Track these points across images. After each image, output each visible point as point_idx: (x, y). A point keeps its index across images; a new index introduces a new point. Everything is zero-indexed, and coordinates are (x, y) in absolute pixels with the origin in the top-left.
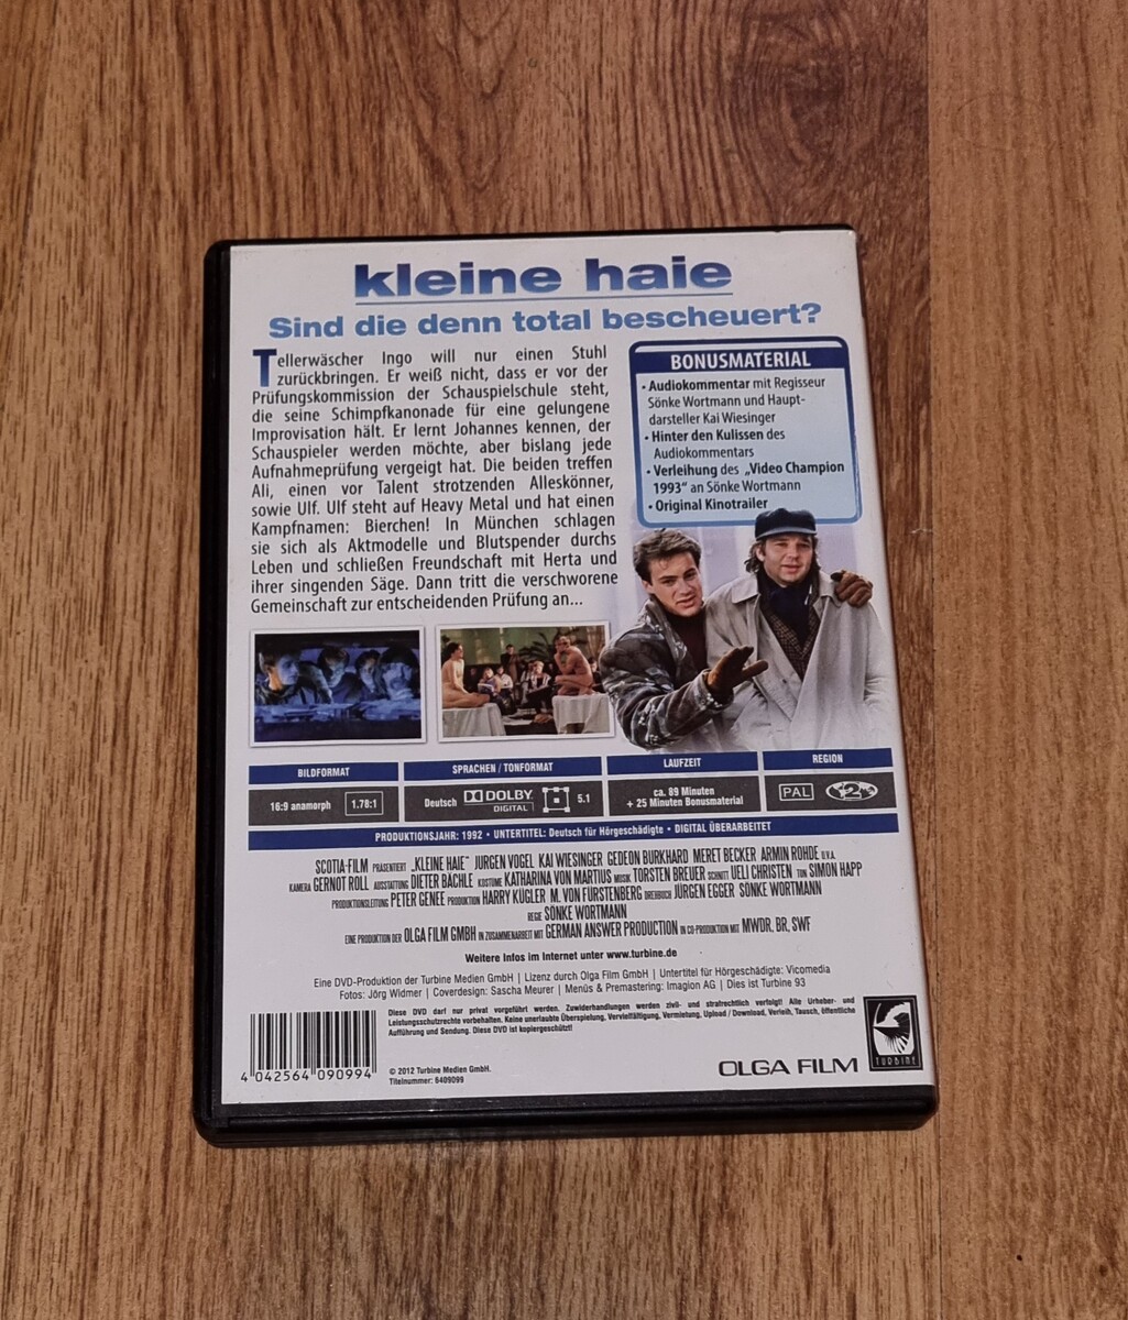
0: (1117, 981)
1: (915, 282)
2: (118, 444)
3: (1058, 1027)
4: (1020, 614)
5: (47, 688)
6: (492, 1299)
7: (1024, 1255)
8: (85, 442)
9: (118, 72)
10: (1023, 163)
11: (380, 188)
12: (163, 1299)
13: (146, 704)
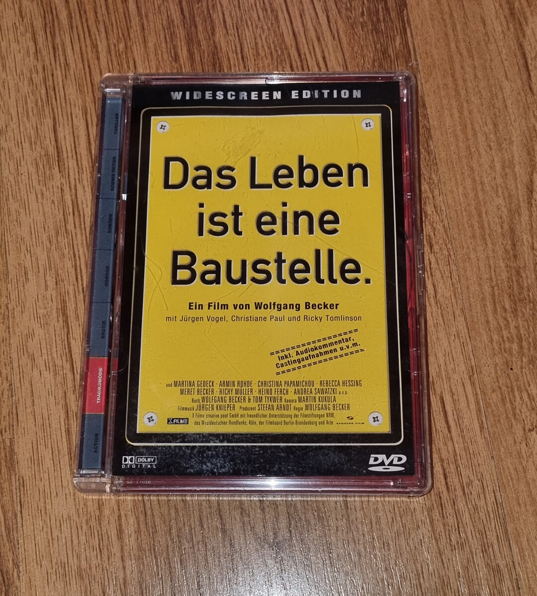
0: (533, 243)
2: (51, 84)
3: (511, 267)
4: (463, 92)
5: (39, 196)
7: (514, 368)
8: (36, 86)
13: (85, 196)
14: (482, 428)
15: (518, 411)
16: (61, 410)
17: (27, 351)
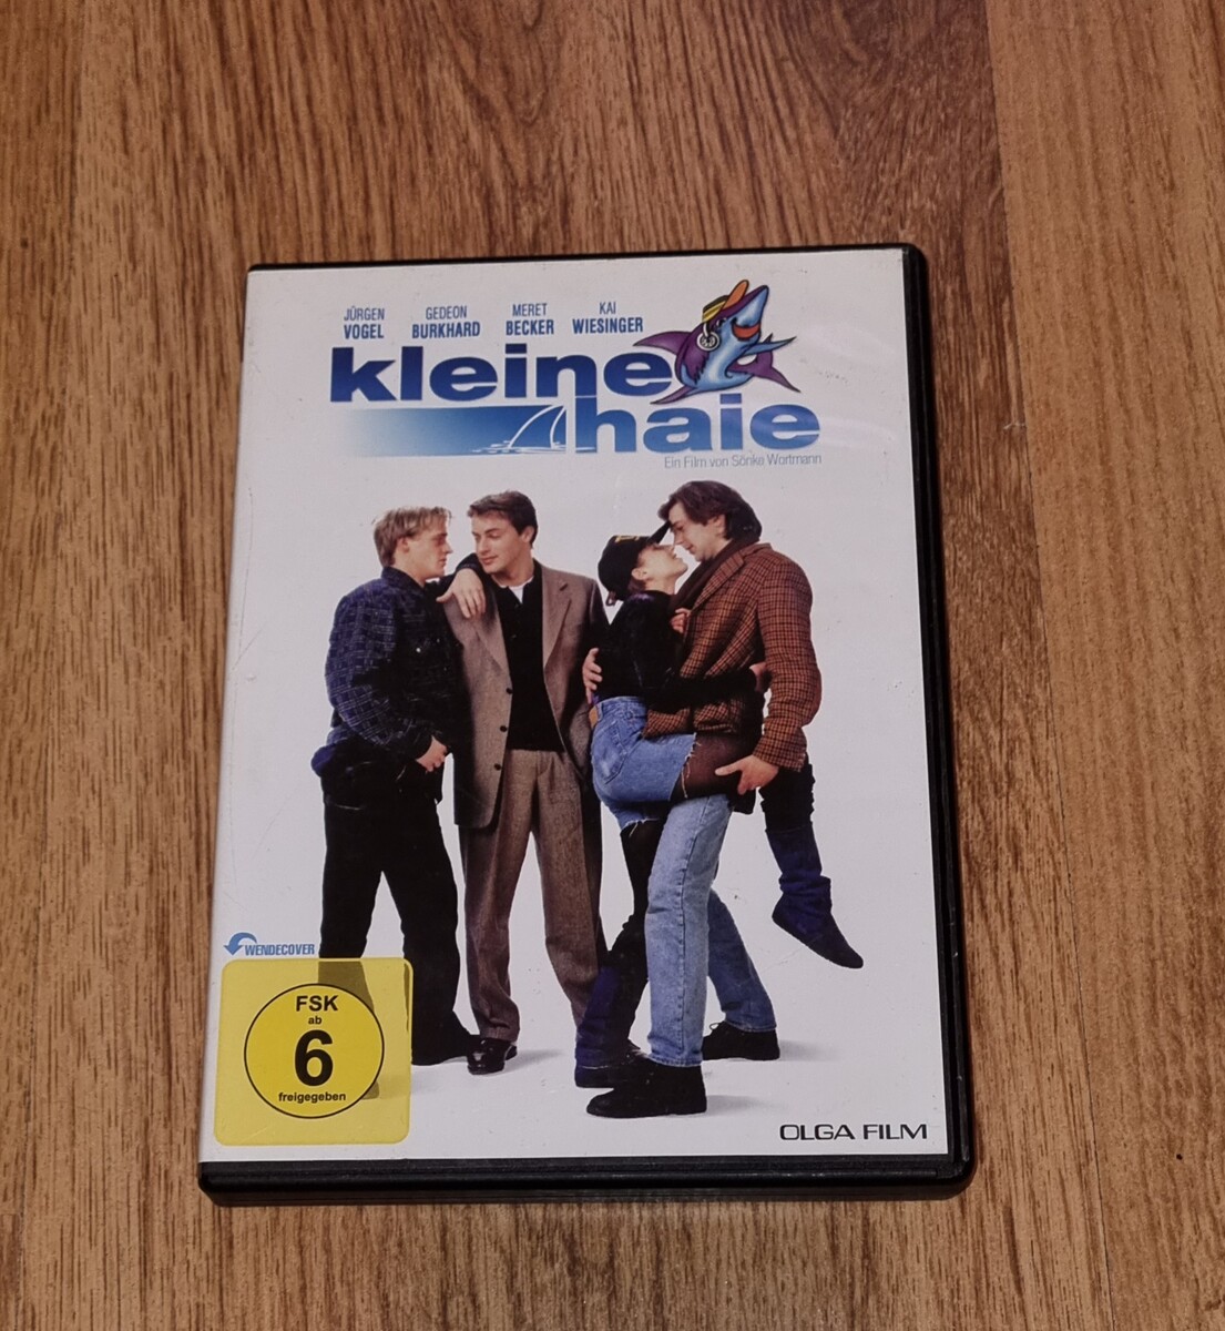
1: (986, 173)
3: (1199, 918)
4: (1124, 501)
5: (132, 669)
6: (637, 1244)
7: (1183, 1154)
8: (150, 418)
9: (152, 43)
10: (1087, 41)
11: (427, 132)
12: (302, 1272)
14: (1096, 1289)
15: (1185, 1258)
16: (134, 1162)
17: (70, 1020)
